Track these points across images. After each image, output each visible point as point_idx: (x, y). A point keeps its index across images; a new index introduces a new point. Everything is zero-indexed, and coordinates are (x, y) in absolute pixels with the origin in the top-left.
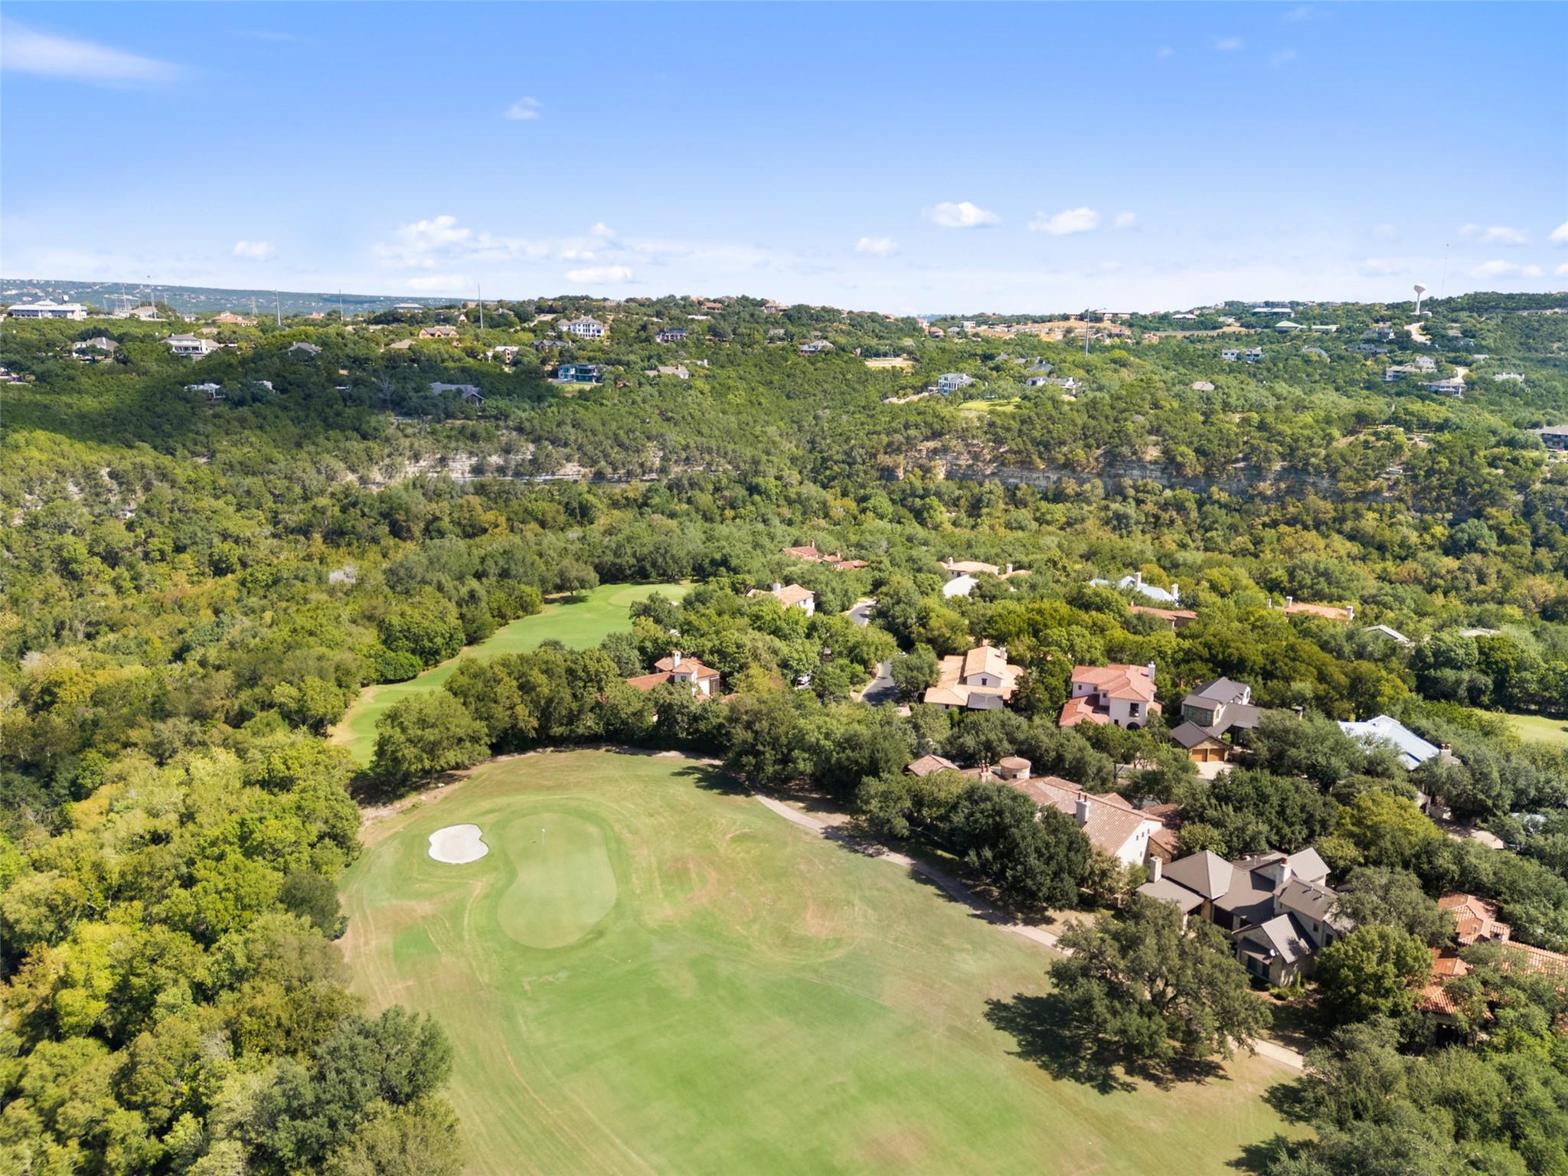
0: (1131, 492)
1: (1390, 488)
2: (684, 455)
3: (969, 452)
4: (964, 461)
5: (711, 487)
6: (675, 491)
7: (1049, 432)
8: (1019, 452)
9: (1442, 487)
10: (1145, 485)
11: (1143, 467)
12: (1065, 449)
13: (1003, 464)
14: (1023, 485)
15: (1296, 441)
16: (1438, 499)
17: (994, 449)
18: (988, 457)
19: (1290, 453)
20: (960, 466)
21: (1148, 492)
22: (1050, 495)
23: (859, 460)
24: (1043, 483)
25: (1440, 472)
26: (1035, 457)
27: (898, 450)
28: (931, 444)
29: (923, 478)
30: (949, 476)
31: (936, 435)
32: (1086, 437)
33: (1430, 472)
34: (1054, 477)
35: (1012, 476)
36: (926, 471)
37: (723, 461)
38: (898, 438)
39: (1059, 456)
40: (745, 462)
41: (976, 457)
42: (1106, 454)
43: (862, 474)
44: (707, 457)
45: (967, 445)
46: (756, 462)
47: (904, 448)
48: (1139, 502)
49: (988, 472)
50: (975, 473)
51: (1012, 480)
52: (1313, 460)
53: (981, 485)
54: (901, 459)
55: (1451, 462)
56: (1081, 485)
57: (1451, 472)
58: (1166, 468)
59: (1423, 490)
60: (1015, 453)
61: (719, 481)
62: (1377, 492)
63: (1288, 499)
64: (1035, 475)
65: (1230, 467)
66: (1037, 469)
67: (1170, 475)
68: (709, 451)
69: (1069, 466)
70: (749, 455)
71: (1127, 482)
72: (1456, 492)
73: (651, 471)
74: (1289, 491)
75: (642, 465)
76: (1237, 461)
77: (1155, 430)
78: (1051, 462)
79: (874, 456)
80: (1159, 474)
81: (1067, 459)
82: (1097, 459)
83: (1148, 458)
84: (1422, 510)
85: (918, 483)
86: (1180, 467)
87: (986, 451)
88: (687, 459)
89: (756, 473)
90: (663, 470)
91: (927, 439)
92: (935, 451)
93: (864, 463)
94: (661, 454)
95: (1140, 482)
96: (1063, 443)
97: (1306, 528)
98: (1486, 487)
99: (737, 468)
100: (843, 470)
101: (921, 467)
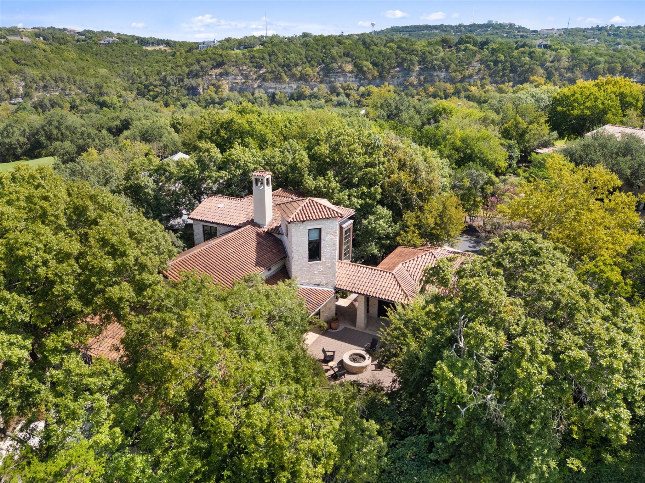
0: (342, 91)
1: (477, 74)
2: (42, 84)
3: (242, 74)
4: (240, 80)
5: (68, 105)
6: (40, 110)
7: (288, 59)
8: (273, 72)
9: (504, 69)
10: (348, 86)
11: (345, 76)
12: (299, 68)
13: (264, 80)
14: (278, 92)
15: (424, 53)
16: (503, 76)
17: (256, 72)
18: (254, 77)
19: (423, 60)
20: (238, 83)
21: (351, 89)
22: (295, 96)
23: (172, 83)
24: (289, 90)
25: (501, 61)
26: (283, 74)
27: (197, 76)
28: (218, 71)
29: (216, 92)
30: (231, 89)
31: (220, 65)
32: (309, 61)
33: (496, 63)
34: (294, 86)
35: (271, 88)
36: (218, 88)
37: (73, 87)
38: (196, 67)
39: (297, 72)
40: (91, 87)
41: (246, 77)
42: (322, 69)
43: (175, 91)
44: (61, 85)
45: (240, 70)
46: (99, 87)
47: (201, 74)
48: (348, 95)
49: (256, 86)
50: (248, 87)
51: (270, 90)
52: (435, 62)
53: (253, 94)
54: (200, 80)
55: (505, 56)
56: (312, 89)
57: (506, 61)
58: (357, 75)
59: (494, 72)
60: (270, 73)
61: (74, 101)
62: (471, 76)
63: (426, 85)
64: (283, 86)
65: (392, 71)
66: (285, 81)
67: (361, 79)
68: (62, 80)
69: (304, 78)
70: (93, 82)
71: (338, 85)
72: (512, 71)
73: (17, 96)
74: (426, 81)
75: (8, 92)
76: (394, 68)
77: (347, 55)
78: (292, 76)
79: (182, 80)
80: (354, 79)
81: (302, 74)
82: (318, 73)
83: (347, 70)
84: (496, 82)
85: (214, 95)
86: (364, 73)
87: (252, 73)
88: (45, 87)
89: (101, 94)
90: (27, 95)
91: (215, 67)
92: (221, 75)
93: (176, 85)
94: (23, 83)
95: (345, 85)
96: (296, 65)
97: (441, 98)
98: (527, 66)
99: (86, 91)
100: (162, 90)
101: (213, 85)
